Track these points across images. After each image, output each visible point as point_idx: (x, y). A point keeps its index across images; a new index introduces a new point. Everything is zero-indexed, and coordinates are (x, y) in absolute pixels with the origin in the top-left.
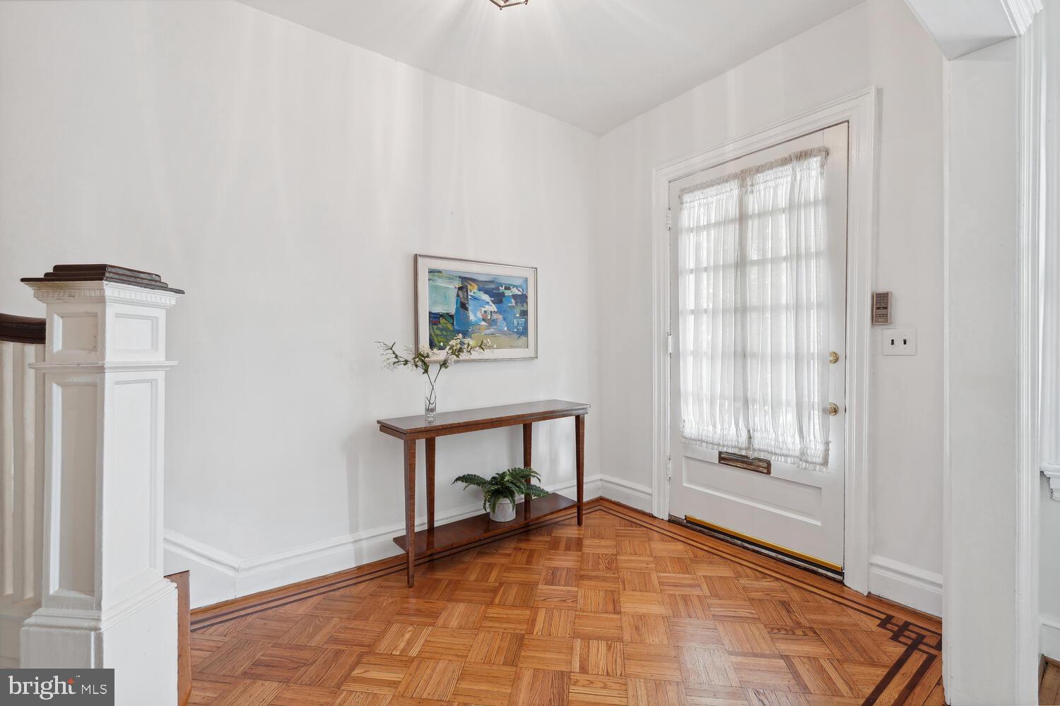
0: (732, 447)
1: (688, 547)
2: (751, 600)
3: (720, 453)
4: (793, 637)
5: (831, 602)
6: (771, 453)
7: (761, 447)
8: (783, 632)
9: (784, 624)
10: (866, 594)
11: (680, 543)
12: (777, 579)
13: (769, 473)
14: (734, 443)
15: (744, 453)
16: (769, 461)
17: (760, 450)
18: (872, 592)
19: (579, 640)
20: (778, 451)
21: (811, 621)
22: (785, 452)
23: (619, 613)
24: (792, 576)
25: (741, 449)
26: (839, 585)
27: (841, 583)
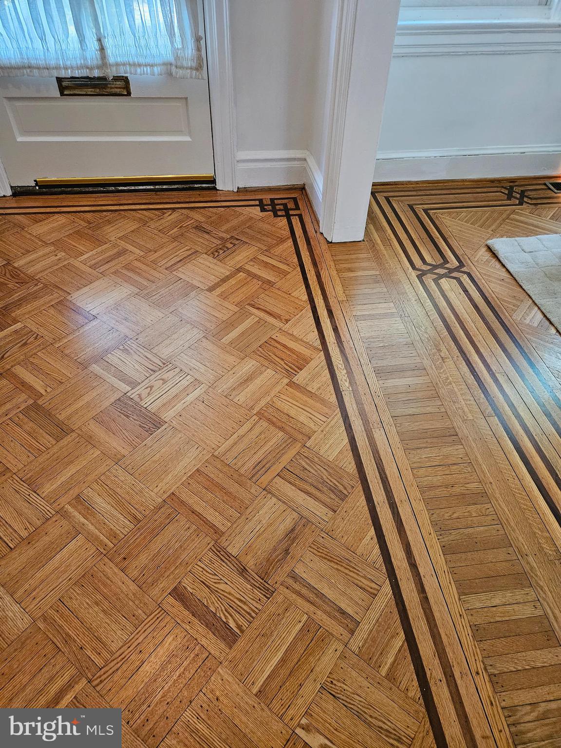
0: (78, 68)
1: (69, 216)
2: (175, 239)
3: (59, 80)
4: (229, 251)
5: (223, 209)
6: (134, 65)
7: (119, 60)
8: (221, 252)
9: (215, 245)
10: (235, 190)
11: (57, 216)
12: (174, 209)
13: (129, 94)
14: (79, 62)
15: (96, 73)
16: (127, 78)
17: (117, 65)
18: (240, 187)
19: (94, 365)
20: (142, 61)
21: (226, 232)
22: (149, 60)
23: (95, 317)
24: (179, 200)
25: (91, 69)
26: (214, 192)
27: (215, 189)
